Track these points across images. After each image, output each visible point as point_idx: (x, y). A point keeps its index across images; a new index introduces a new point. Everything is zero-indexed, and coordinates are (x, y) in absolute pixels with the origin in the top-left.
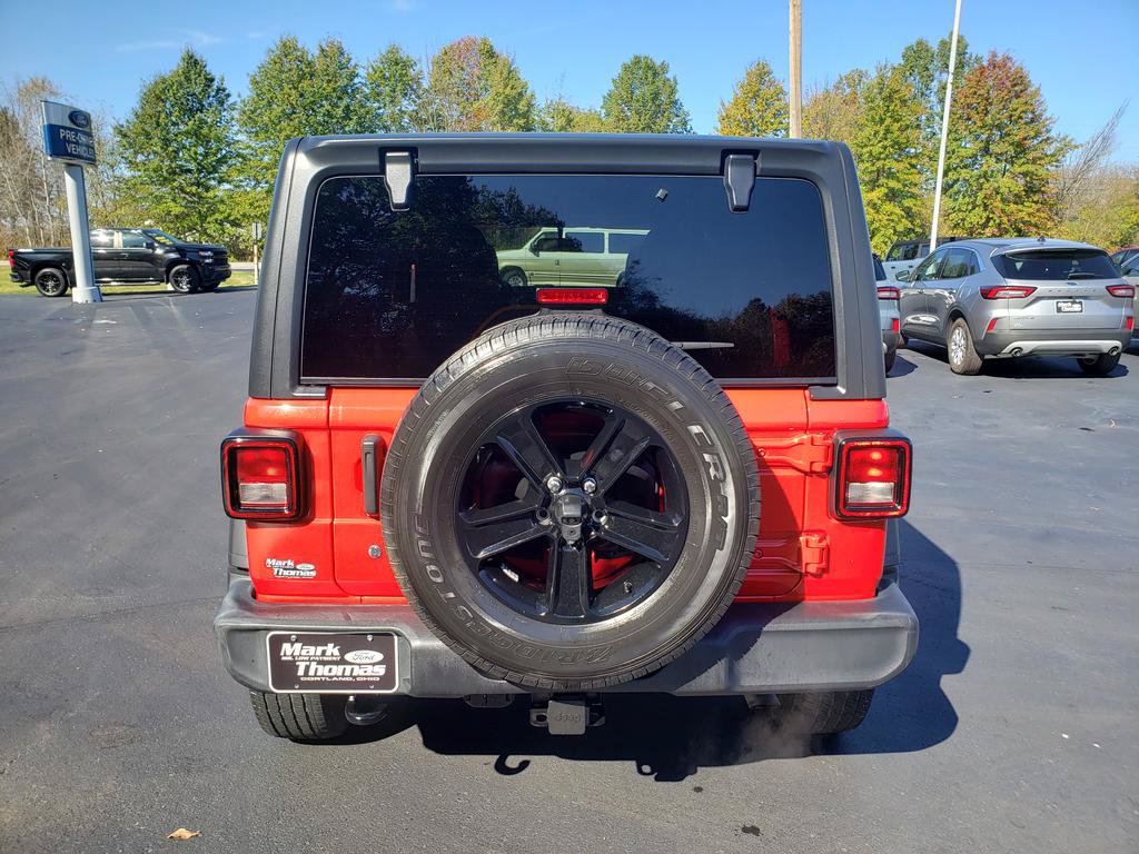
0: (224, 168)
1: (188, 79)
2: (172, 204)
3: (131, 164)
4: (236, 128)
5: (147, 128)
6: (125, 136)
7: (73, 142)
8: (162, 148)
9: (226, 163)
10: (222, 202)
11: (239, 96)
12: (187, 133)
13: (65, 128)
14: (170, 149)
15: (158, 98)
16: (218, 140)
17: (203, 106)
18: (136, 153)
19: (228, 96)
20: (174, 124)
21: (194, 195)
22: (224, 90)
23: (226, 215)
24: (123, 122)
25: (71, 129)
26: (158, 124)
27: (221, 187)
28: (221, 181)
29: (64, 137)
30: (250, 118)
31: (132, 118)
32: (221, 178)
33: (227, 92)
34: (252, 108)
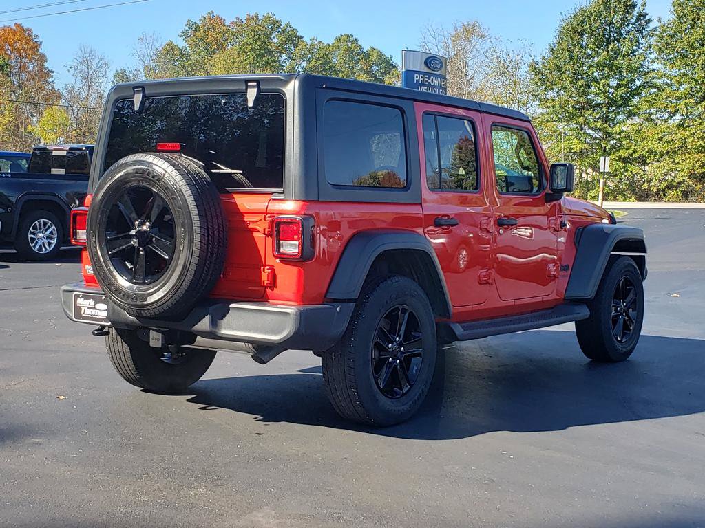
0: (636, 100)
1: (608, 9)
2: (576, 141)
3: (543, 101)
4: (652, 57)
5: (561, 63)
6: (539, 72)
7: (425, 85)
8: (571, 82)
9: (638, 94)
10: (628, 138)
11: (659, 21)
12: (598, 65)
13: (419, 73)
14: (579, 83)
15: (575, 31)
16: (633, 71)
17: (621, 35)
18: (546, 90)
19: (649, 21)
20: (589, 56)
21: (600, 130)
22: (645, 15)
23: (631, 151)
24: (539, 59)
25: (424, 73)
26: (571, 58)
27: (630, 122)
28: (631, 115)
29: (418, 81)
30: (668, 44)
31: (548, 55)
32: (630, 111)
33: (648, 17)
34: (671, 33)
